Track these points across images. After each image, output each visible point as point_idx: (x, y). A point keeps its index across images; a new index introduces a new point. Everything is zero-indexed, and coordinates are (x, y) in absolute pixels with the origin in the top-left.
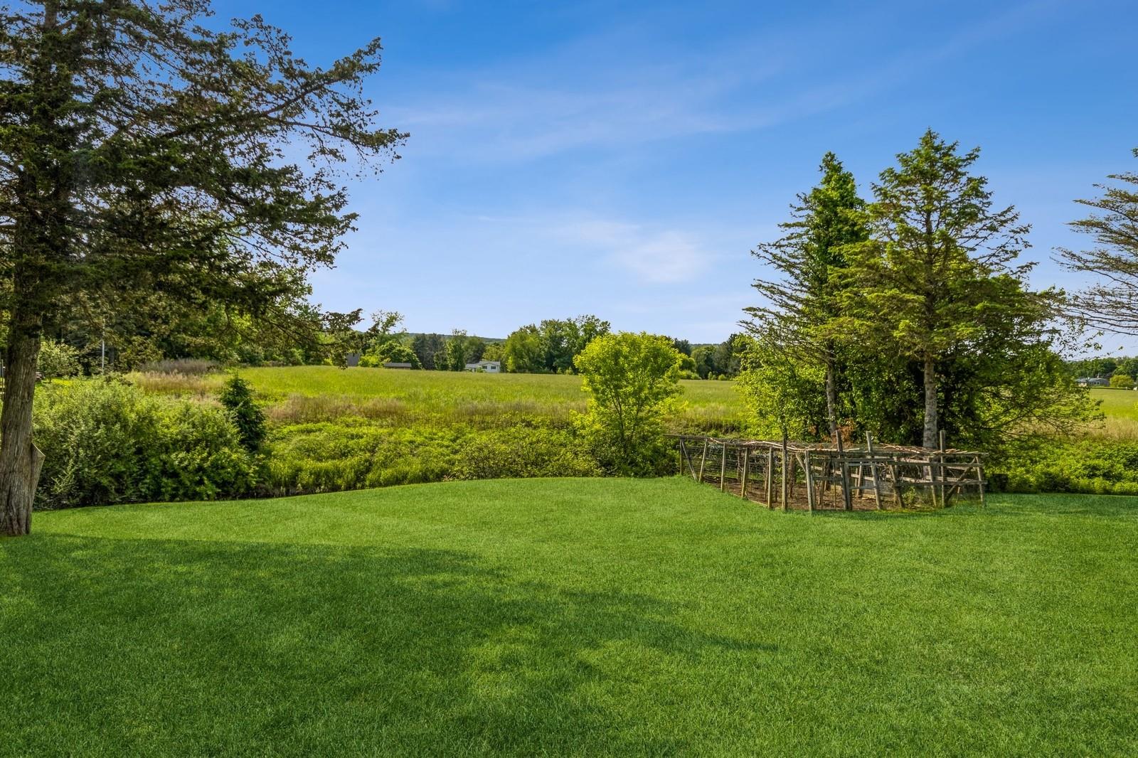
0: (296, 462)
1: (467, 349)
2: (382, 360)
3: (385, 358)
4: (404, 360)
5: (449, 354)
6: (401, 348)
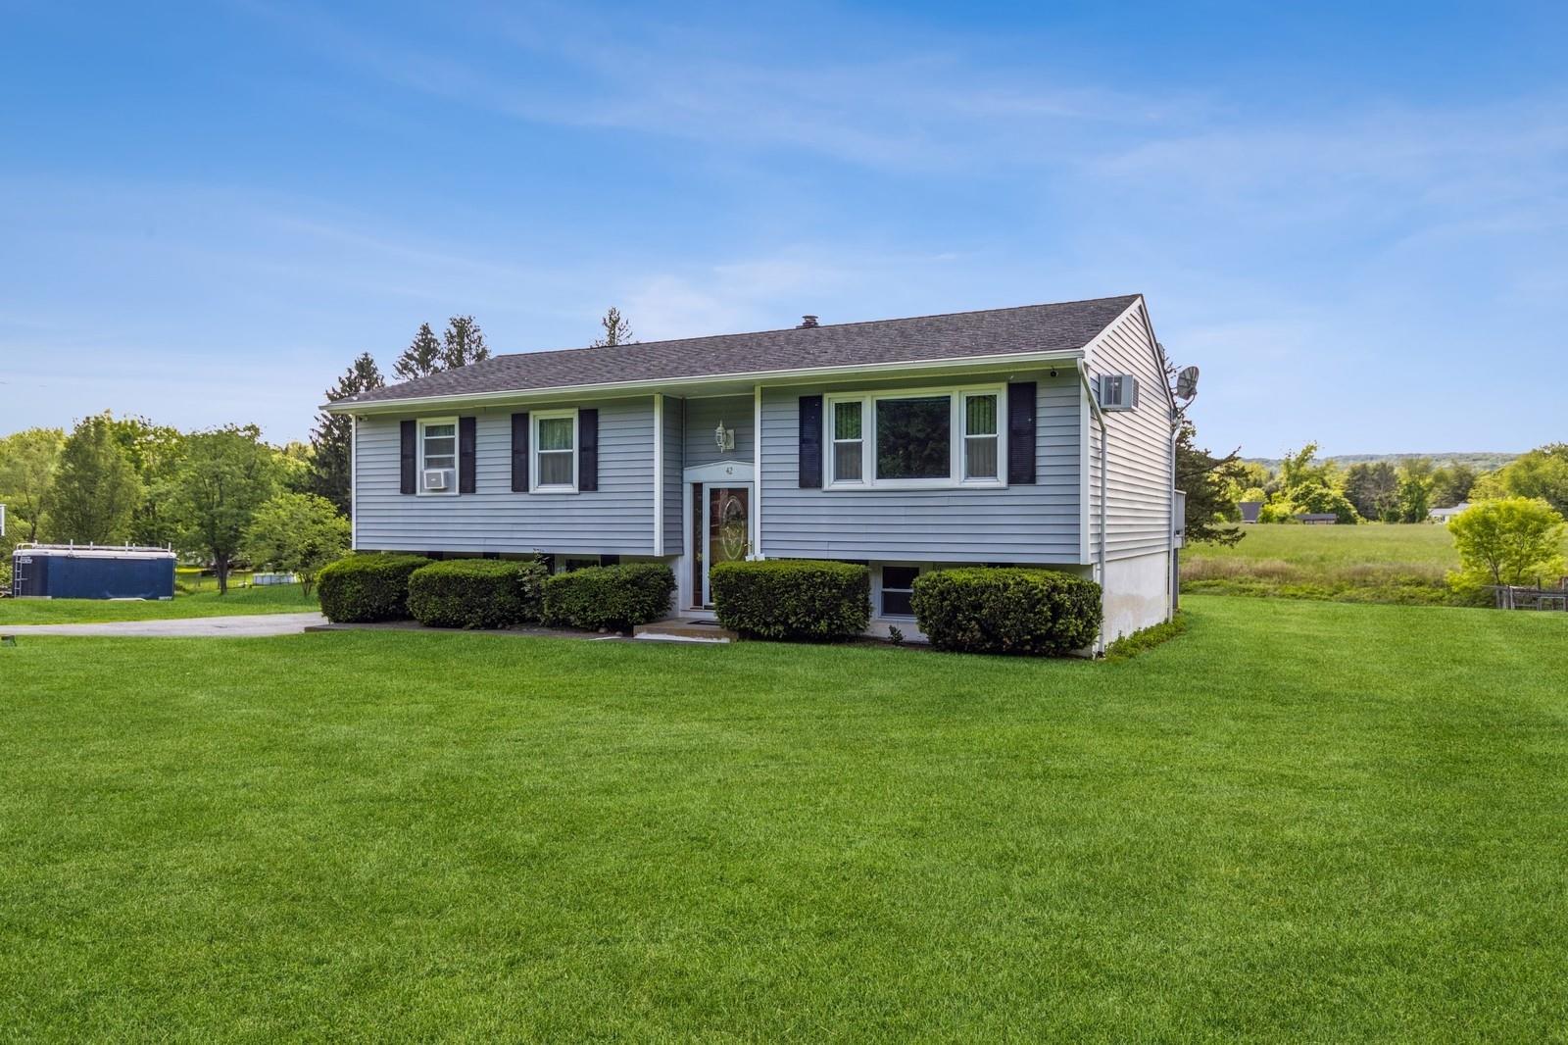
1: (1431, 487)
2: (1295, 508)
3: (1299, 506)
4: (1328, 507)
5: (1399, 497)
6: (1325, 491)
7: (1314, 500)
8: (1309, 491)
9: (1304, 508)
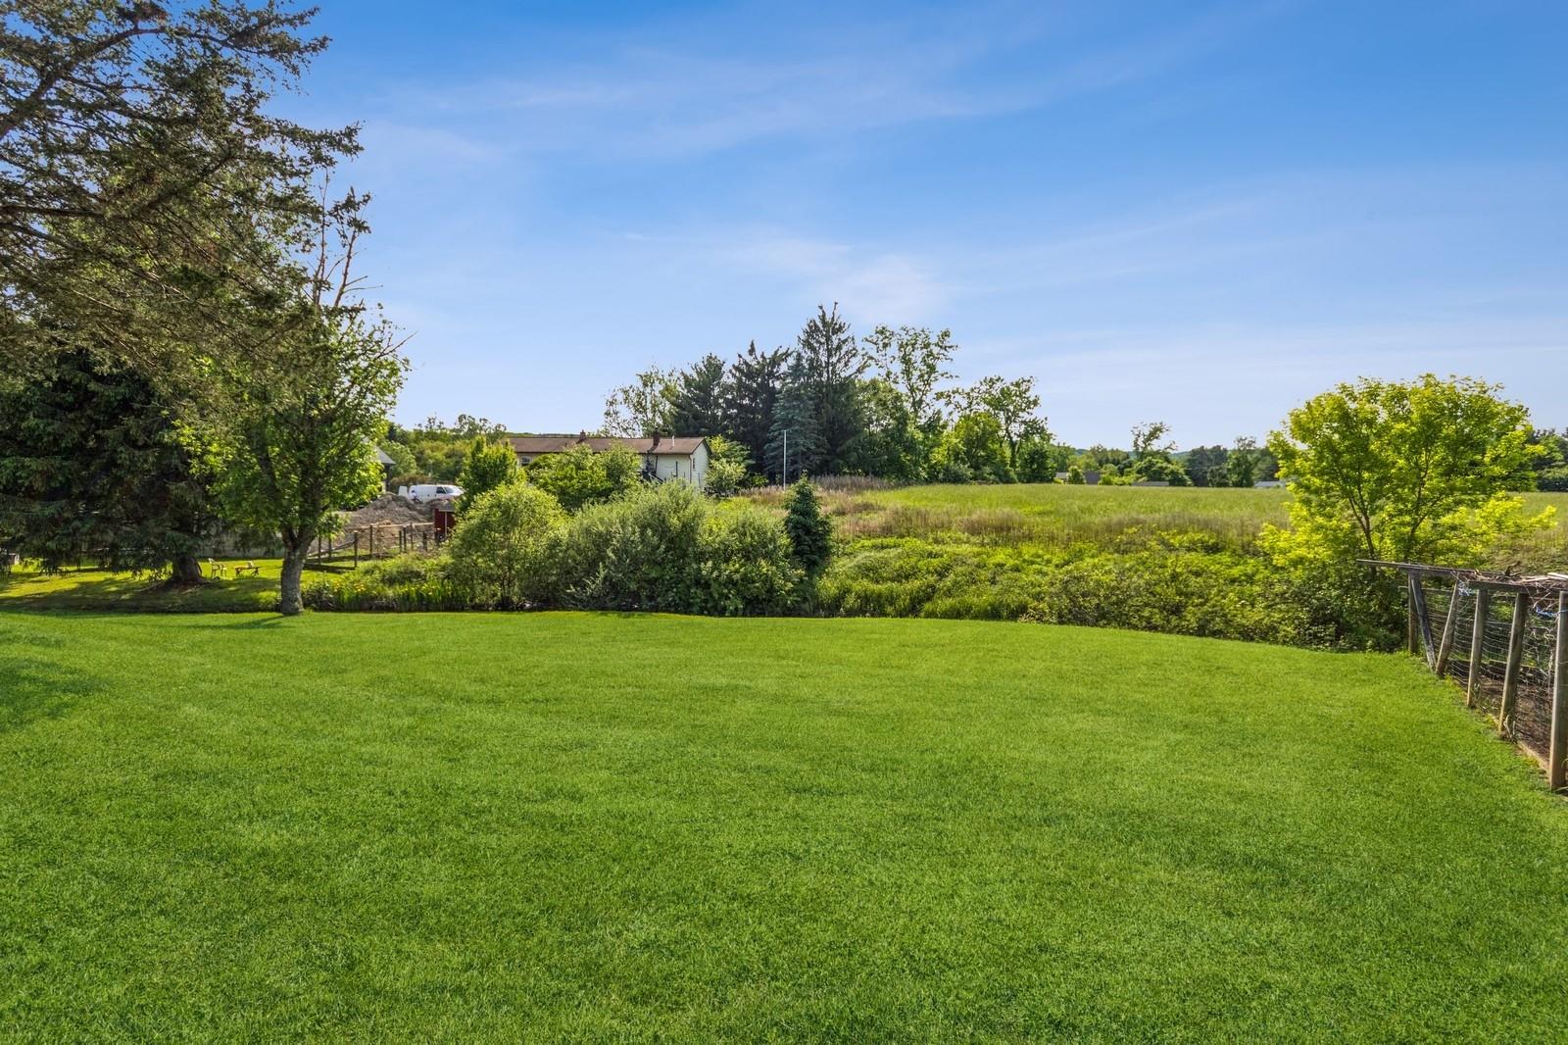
0: (849, 582)
1: (1257, 461)
2: (1138, 479)
3: (1143, 476)
4: (1166, 476)
5: (1229, 470)
6: (1165, 465)
7: (1155, 472)
8: (1151, 465)
9: (1145, 478)
